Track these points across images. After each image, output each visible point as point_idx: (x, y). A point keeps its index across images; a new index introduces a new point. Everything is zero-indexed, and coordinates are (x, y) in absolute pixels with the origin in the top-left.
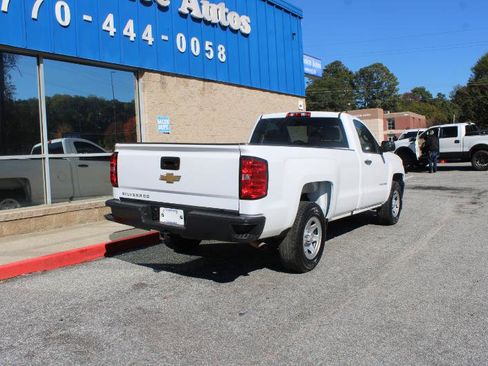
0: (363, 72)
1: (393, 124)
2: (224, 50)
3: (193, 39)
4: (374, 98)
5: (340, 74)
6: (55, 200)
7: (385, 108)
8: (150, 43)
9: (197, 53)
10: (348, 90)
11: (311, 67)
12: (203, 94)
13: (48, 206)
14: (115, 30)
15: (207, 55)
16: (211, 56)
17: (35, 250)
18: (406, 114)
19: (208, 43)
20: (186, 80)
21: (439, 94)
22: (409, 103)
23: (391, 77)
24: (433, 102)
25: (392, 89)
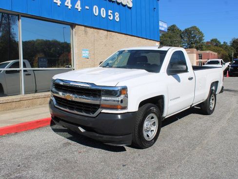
0: (186, 30)
1: (201, 56)
2: (118, 15)
3: (102, 9)
4: (192, 43)
5: (175, 31)
6: (26, 93)
7: (197, 49)
8: (79, 10)
9: (104, 16)
10: (179, 39)
11: (162, 27)
12: (107, 38)
13: (23, 95)
14: (60, 3)
15: (109, 17)
16: (111, 18)
17: (13, 120)
18: (208, 52)
19: (110, 11)
20: (98, 30)
21: (224, 42)
22: (209, 46)
23: (200, 33)
24: (221, 46)
25: (201, 39)
